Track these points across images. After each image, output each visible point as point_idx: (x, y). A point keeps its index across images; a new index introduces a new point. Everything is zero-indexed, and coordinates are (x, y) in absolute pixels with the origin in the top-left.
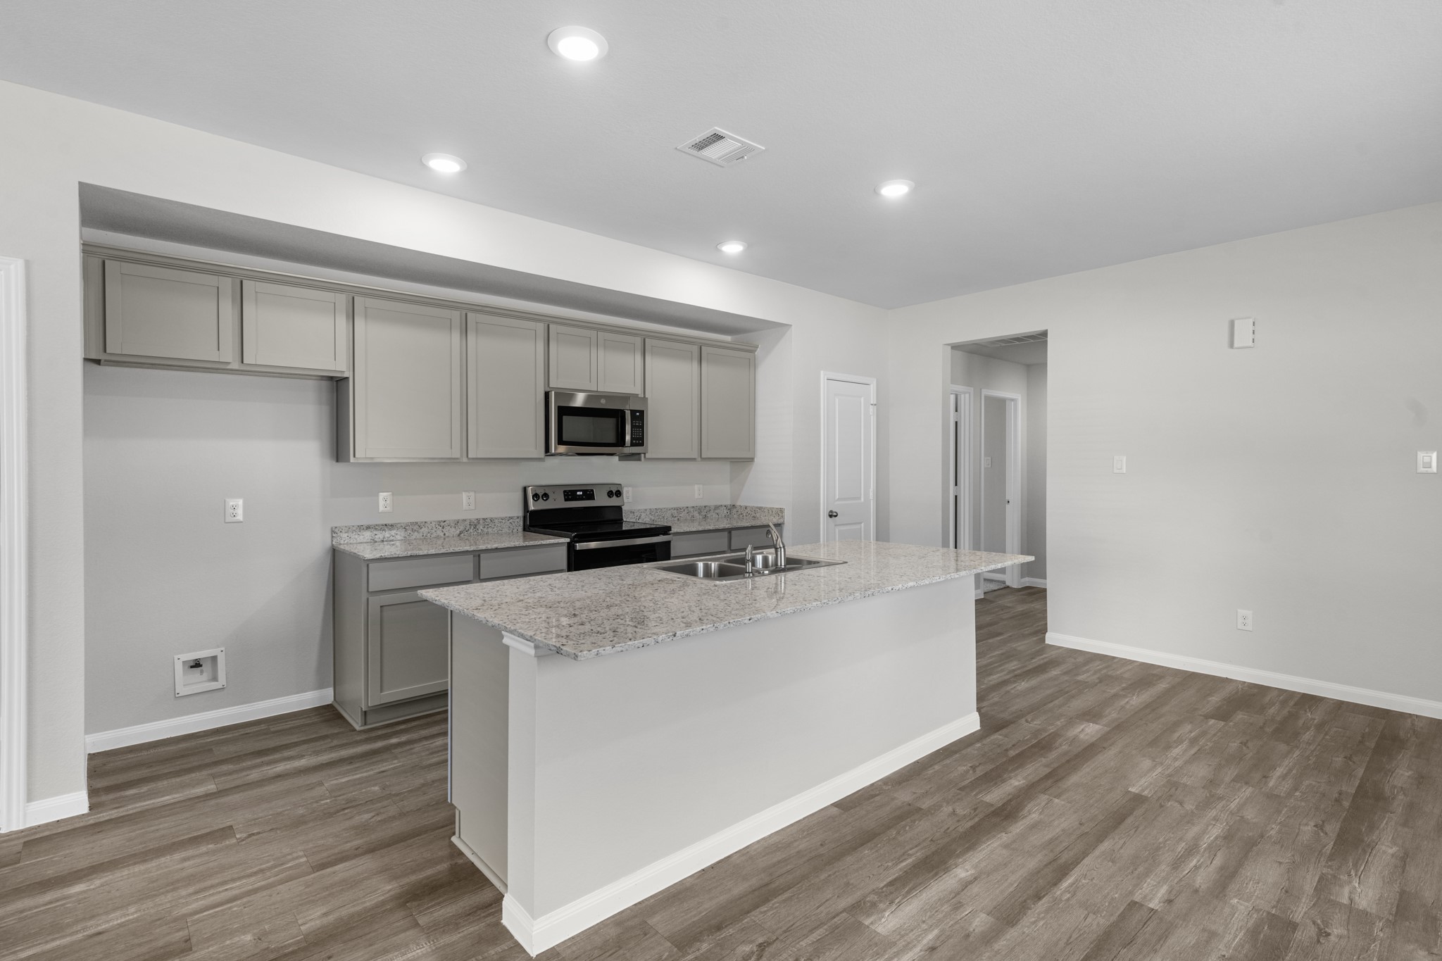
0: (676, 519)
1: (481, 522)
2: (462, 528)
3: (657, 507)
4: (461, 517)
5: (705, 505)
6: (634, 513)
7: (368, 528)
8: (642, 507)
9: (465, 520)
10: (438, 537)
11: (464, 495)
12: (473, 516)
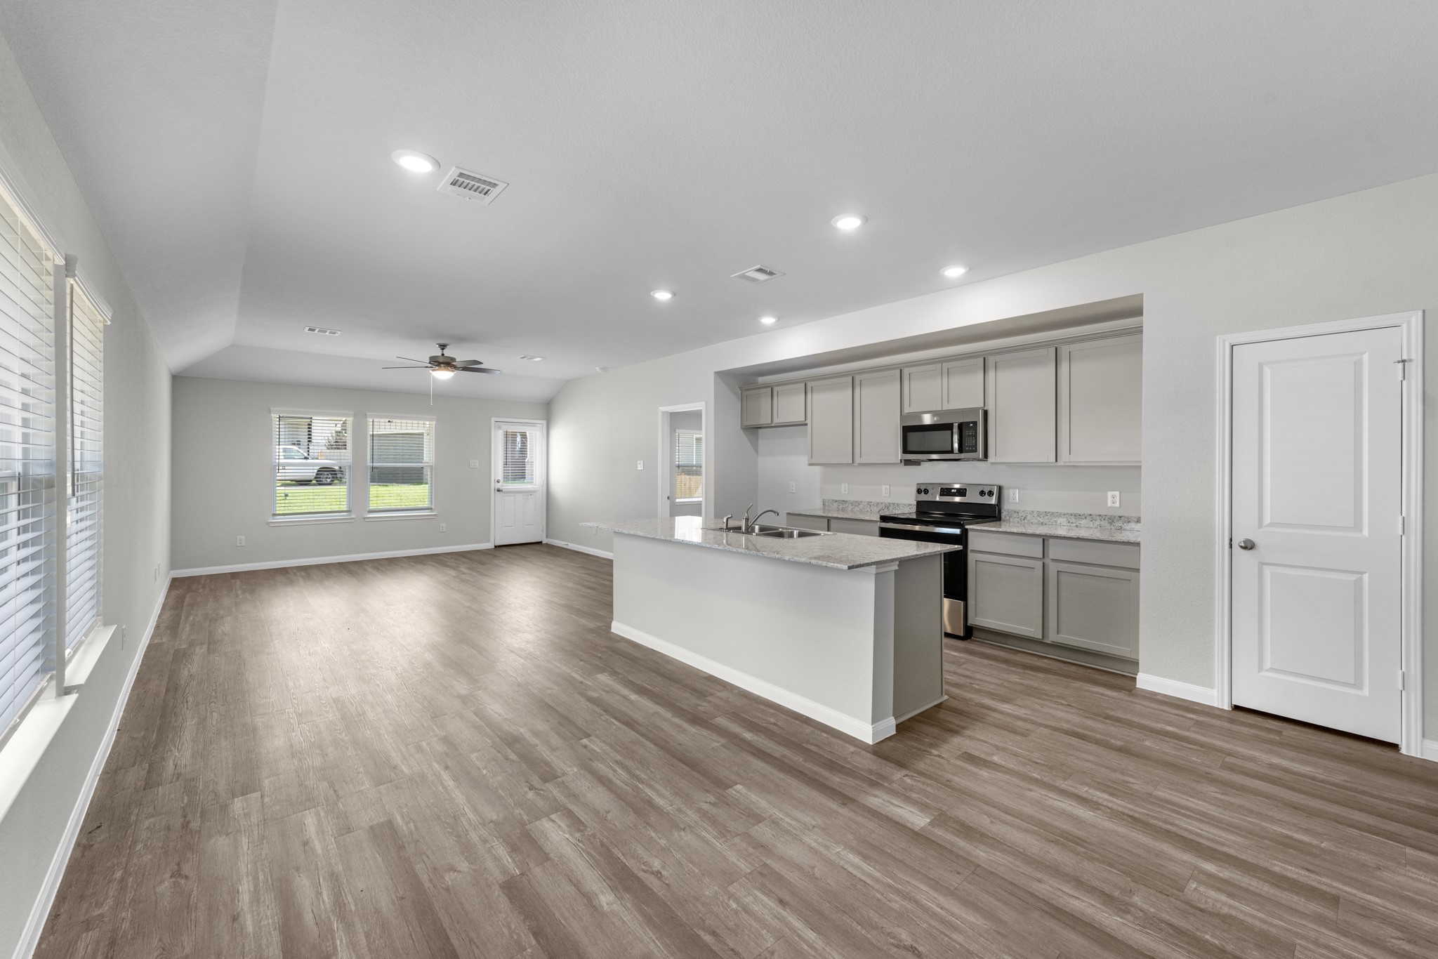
0: (1074, 525)
1: (891, 505)
2: (880, 508)
3: (1048, 511)
4: (879, 501)
5: (1120, 515)
6: (1018, 513)
7: (836, 501)
8: (1029, 509)
9: (882, 503)
10: (867, 511)
11: (884, 487)
12: (887, 501)
